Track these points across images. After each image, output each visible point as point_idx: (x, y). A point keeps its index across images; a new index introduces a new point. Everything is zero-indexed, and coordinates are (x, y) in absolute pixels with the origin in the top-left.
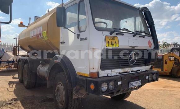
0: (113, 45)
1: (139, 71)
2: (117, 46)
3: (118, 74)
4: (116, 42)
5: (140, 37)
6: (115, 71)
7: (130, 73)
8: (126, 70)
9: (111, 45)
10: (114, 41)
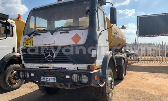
0: (28, 45)
1: (65, 68)
2: (31, 45)
3: (38, 68)
4: (30, 42)
5: (61, 33)
6: (35, 65)
7: (52, 68)
8: (46, 65)
9: (27, 44)
10: (29, 42)
